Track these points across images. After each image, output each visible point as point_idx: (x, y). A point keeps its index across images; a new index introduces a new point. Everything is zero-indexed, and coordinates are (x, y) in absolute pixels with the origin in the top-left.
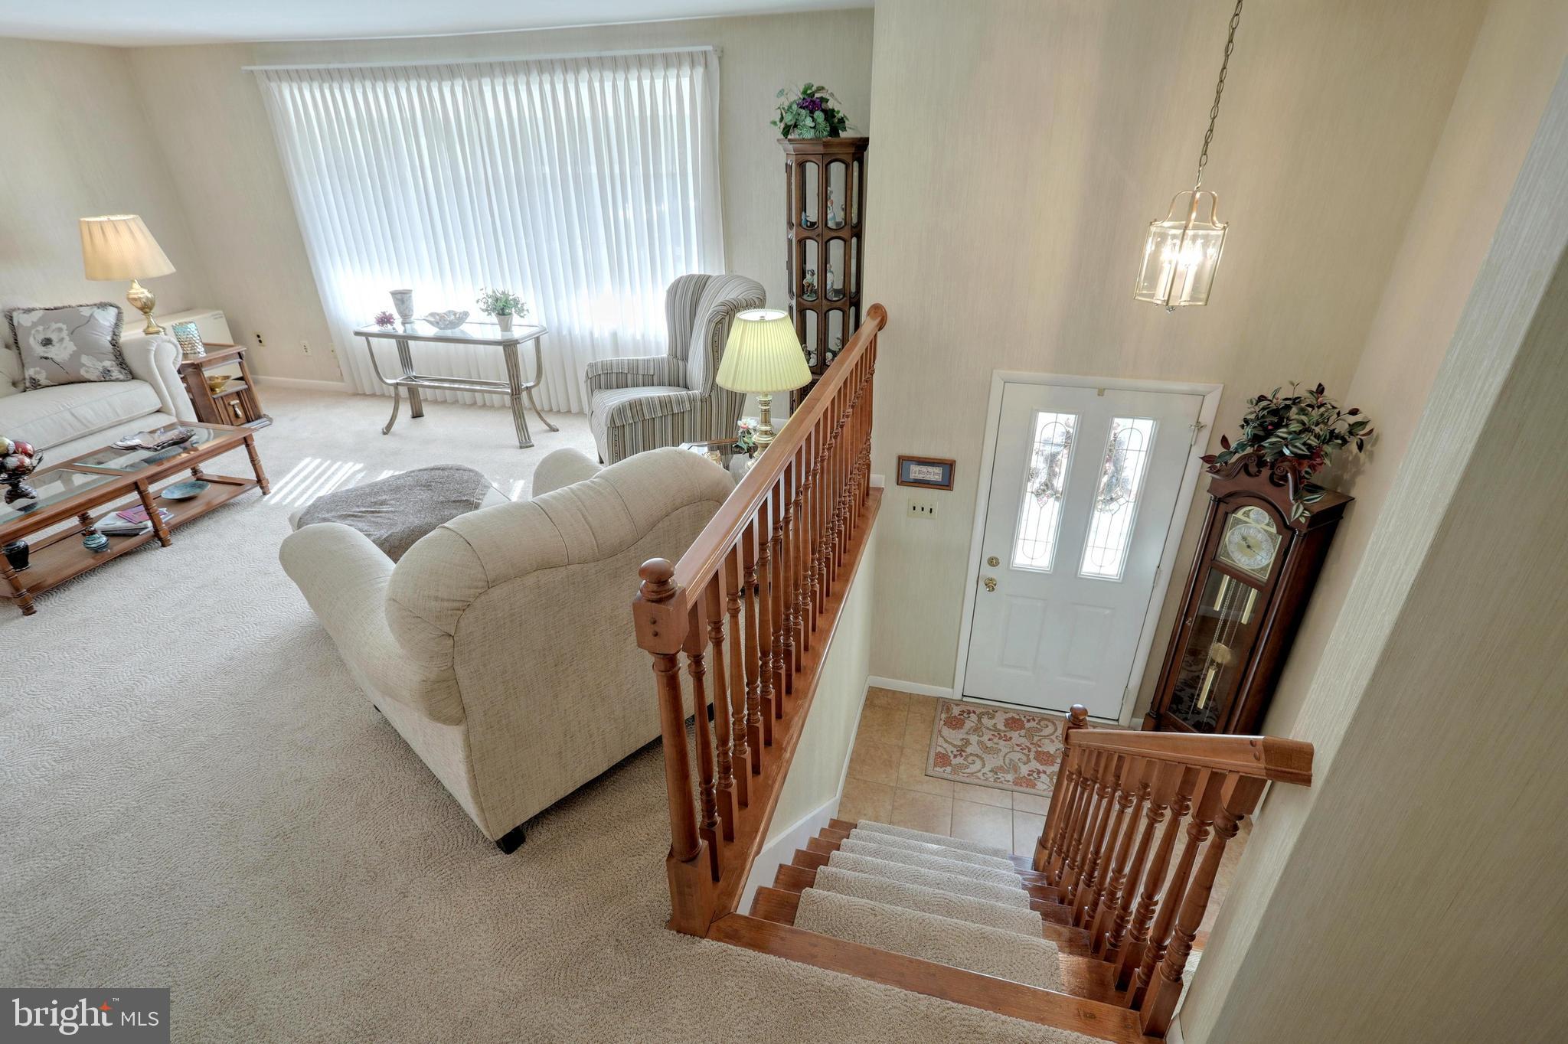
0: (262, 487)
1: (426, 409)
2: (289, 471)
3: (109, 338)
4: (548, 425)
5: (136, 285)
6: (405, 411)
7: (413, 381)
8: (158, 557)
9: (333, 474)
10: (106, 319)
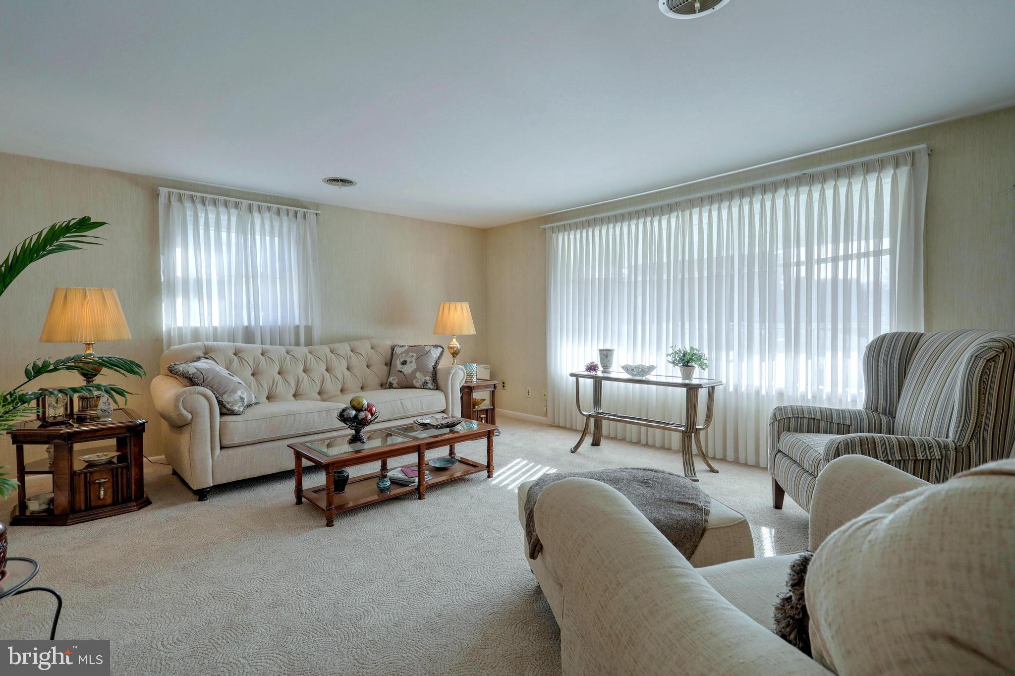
0: (489, 472)
1: (603, 442)
2: (506, 465)
3: (433, 364)
4: (709, 466)
5: (454, 340)
6: (589, 440)
7: (601, 414)
8: (414, 506)
9: (535, 472)
10: (436, 353)
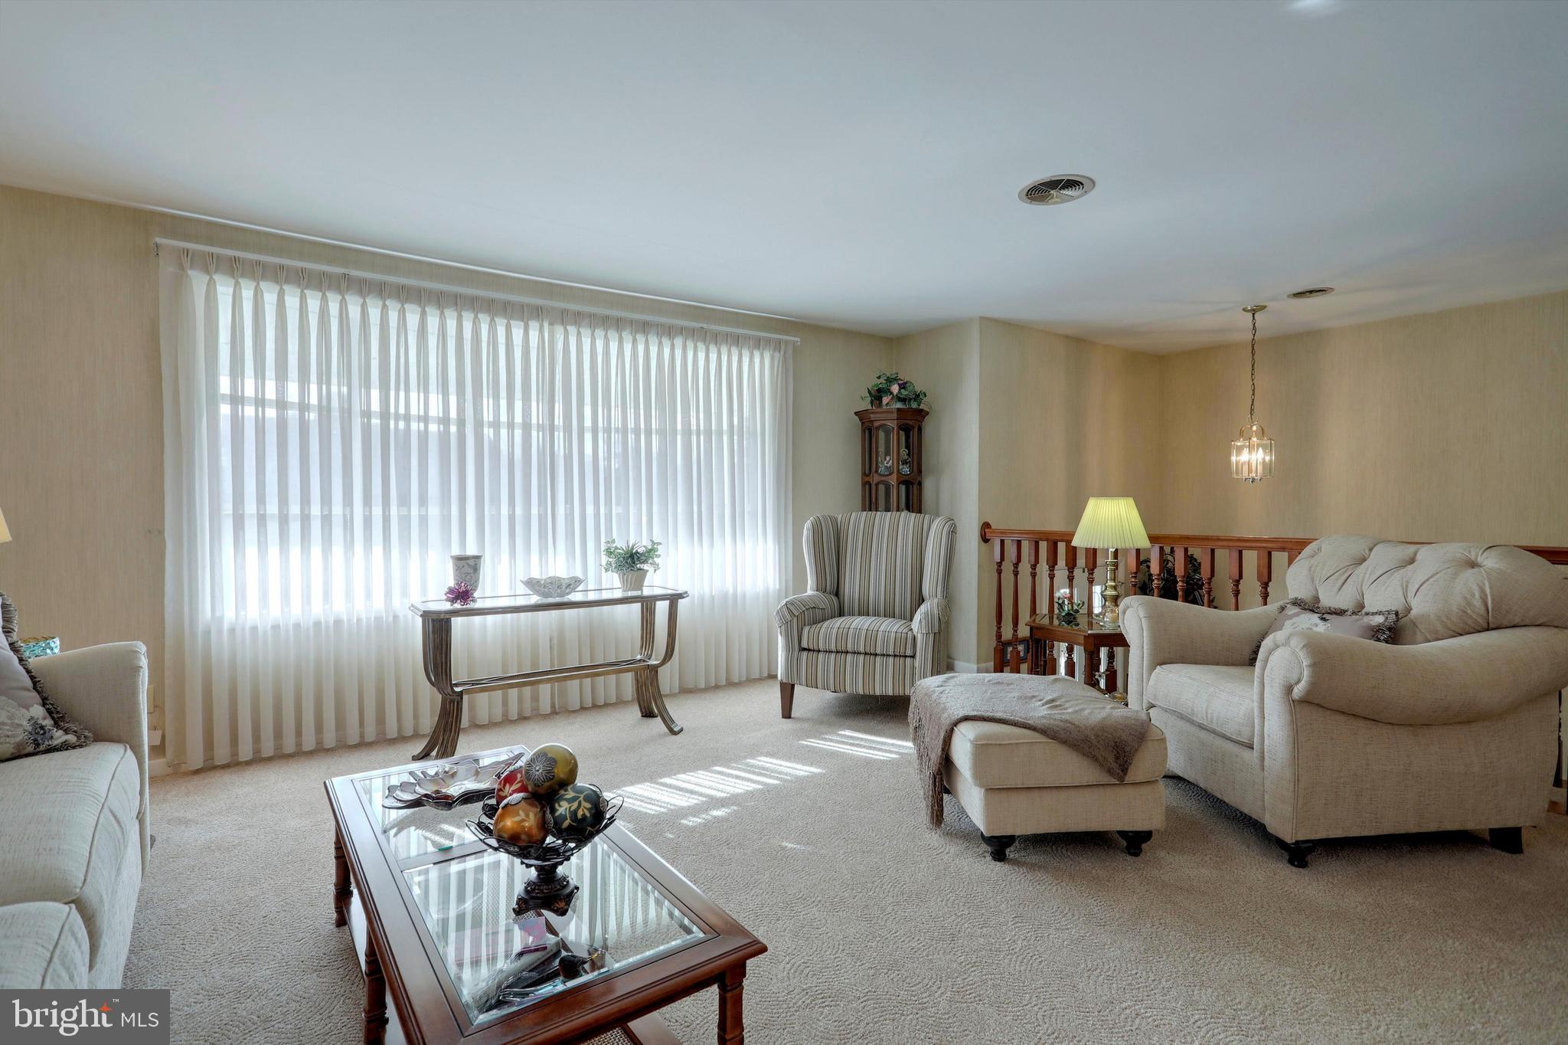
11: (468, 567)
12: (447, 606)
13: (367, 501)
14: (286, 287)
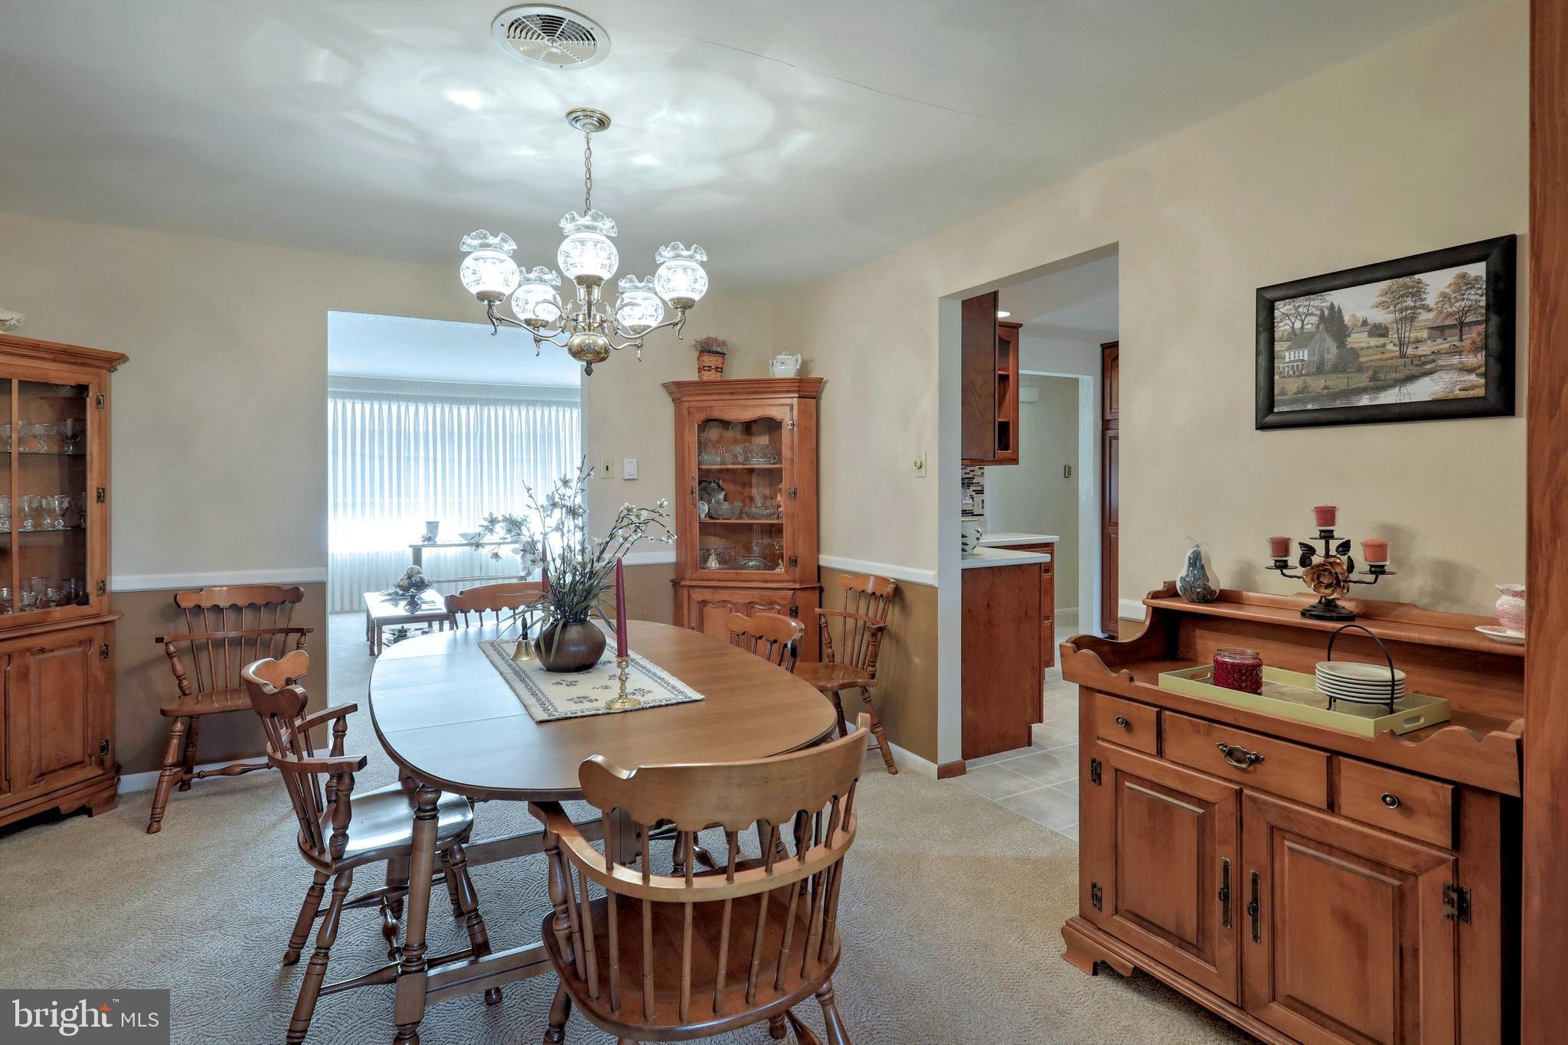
11: (433, 526)
12: (422, 543)
13: (391, 496)
14: (355, 401)
